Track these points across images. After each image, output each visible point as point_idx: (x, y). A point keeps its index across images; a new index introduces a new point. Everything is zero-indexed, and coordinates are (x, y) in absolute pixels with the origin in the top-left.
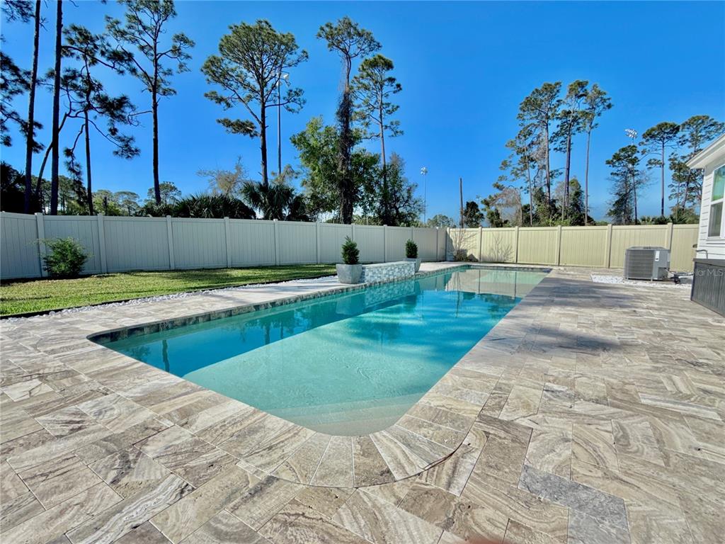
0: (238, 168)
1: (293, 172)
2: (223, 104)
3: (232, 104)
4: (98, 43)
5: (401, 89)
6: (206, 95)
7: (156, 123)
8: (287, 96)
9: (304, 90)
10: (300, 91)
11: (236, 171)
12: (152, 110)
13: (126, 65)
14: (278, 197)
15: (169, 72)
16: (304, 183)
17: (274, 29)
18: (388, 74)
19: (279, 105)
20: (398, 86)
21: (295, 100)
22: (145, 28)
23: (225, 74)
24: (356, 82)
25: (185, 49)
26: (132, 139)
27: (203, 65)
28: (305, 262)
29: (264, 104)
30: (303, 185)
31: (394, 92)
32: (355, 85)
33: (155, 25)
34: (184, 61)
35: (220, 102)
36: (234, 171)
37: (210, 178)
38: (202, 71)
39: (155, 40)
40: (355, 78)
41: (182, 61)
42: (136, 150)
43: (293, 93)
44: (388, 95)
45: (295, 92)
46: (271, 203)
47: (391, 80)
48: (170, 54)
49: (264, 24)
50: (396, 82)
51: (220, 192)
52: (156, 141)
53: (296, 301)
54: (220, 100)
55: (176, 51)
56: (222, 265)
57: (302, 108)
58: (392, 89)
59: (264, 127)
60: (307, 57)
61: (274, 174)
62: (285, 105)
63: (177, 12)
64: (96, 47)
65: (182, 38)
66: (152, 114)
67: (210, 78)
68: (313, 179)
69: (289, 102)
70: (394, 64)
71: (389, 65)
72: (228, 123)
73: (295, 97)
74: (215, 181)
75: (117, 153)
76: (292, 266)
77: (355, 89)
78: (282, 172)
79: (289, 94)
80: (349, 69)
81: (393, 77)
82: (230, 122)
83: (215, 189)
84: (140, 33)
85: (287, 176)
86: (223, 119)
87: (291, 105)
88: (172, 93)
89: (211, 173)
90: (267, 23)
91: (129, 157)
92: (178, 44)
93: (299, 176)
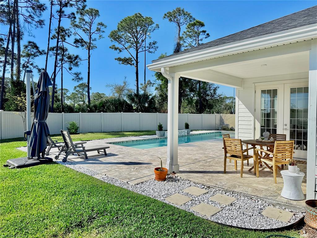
0: (125, 83)
1: (151, 83)
2: (118, 51)
3: (122, 50)
4: (67, 32)
5: (209, 36)
6: (110, 47)
7: (89, 65)
8: (149, 46)
9: (157, 42)
10: (156, 42)
11: (124, 84)
12: (88, 59)
13: (80, 44)
14: (143, 100)
15: (95, 40)
16: (157, 89)
17: (143, 16)
18: (201, 29)
19: (145, 51)
20: (208, 34)
21: (152, 47)
22: (86, 22)
23: (119, 37)
24: (185, 34)
25: (102, 28)
26: (80, 73)
27: (110, 34)
28: (152, 130)
29: (137, 51)
30: (156, 90)
31: (206, 38)
32: (184, 36)
33: (90, 21)
34: (102, 34)
35: (116, 50)
36: (123, 85)
37: (112, 88)
38: (109, 37)
39: (90, 28)
40: (184, 32)
41: (101, 34)
42: (82, 78)
43: (152, 44)
44: (202, 40)
45: (153, 43)
46: (140, 102)
47: (204, 32)
48: (96, 32)
49: (138, 15)
50: (207, 33)
51: (117, 95)
52: (89, 73)
53: (142, 140)
54: (116, 49)
55: (98, 30)
56: (120, 130)
57: (156, 50)
58: (204, 36)
59: (137, 63)
60: (158, 27)
61: (142, 84)
62: (148, 50)
63: (100, 15)
64: (66, 33)
65: (101, 24)
66: (88, 61)
67: (112, 39)
68: (161, 86)
69: (150, 49)
70: (205, 24)
71: (202, 25)
72: (120, 59)
73: (153, 46)
74: (114, 89)
75: (74, 79)
76: (146, 131)
77: (184, 38)
78: (146, 84)
79: (150, 45)
80: (180, 31)
81: (205, 30)
82: (121, 59)
83: (114, 93)
84: (84, 25)
85: (148, 85)
86: (117, 58)
87: (151, 50)
88: (95, 48)
89: (112, 86)
90: (139, 14)
91: (78, 81)
92: (99, 27)
93: (154, 85)
